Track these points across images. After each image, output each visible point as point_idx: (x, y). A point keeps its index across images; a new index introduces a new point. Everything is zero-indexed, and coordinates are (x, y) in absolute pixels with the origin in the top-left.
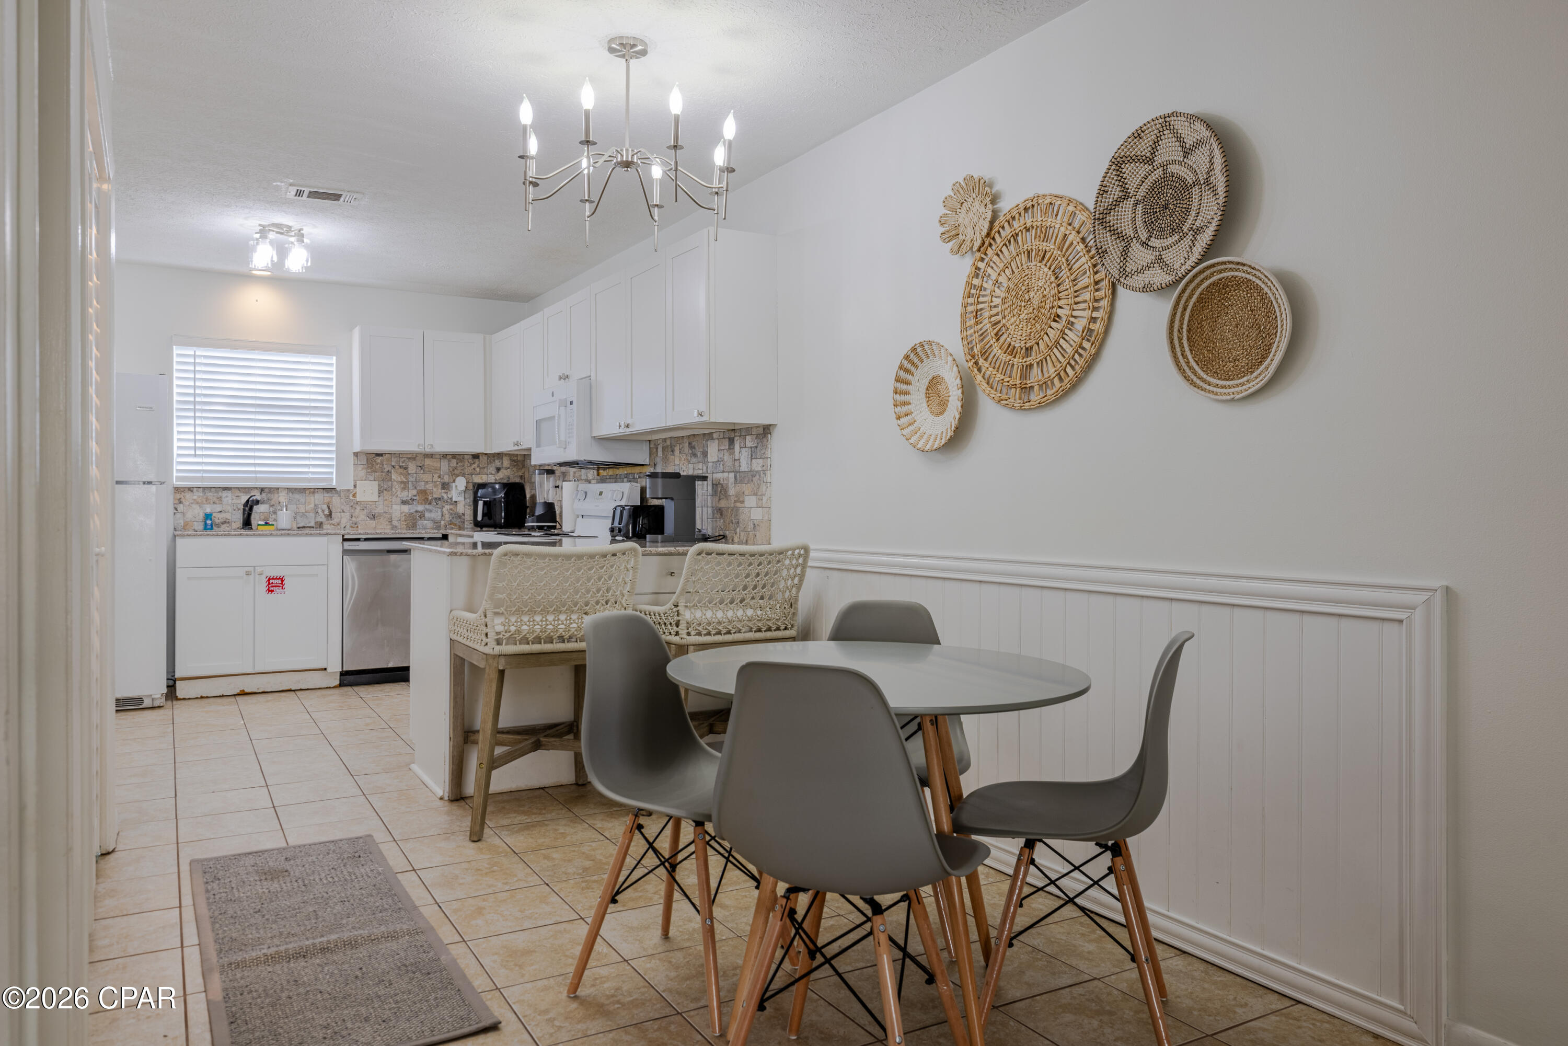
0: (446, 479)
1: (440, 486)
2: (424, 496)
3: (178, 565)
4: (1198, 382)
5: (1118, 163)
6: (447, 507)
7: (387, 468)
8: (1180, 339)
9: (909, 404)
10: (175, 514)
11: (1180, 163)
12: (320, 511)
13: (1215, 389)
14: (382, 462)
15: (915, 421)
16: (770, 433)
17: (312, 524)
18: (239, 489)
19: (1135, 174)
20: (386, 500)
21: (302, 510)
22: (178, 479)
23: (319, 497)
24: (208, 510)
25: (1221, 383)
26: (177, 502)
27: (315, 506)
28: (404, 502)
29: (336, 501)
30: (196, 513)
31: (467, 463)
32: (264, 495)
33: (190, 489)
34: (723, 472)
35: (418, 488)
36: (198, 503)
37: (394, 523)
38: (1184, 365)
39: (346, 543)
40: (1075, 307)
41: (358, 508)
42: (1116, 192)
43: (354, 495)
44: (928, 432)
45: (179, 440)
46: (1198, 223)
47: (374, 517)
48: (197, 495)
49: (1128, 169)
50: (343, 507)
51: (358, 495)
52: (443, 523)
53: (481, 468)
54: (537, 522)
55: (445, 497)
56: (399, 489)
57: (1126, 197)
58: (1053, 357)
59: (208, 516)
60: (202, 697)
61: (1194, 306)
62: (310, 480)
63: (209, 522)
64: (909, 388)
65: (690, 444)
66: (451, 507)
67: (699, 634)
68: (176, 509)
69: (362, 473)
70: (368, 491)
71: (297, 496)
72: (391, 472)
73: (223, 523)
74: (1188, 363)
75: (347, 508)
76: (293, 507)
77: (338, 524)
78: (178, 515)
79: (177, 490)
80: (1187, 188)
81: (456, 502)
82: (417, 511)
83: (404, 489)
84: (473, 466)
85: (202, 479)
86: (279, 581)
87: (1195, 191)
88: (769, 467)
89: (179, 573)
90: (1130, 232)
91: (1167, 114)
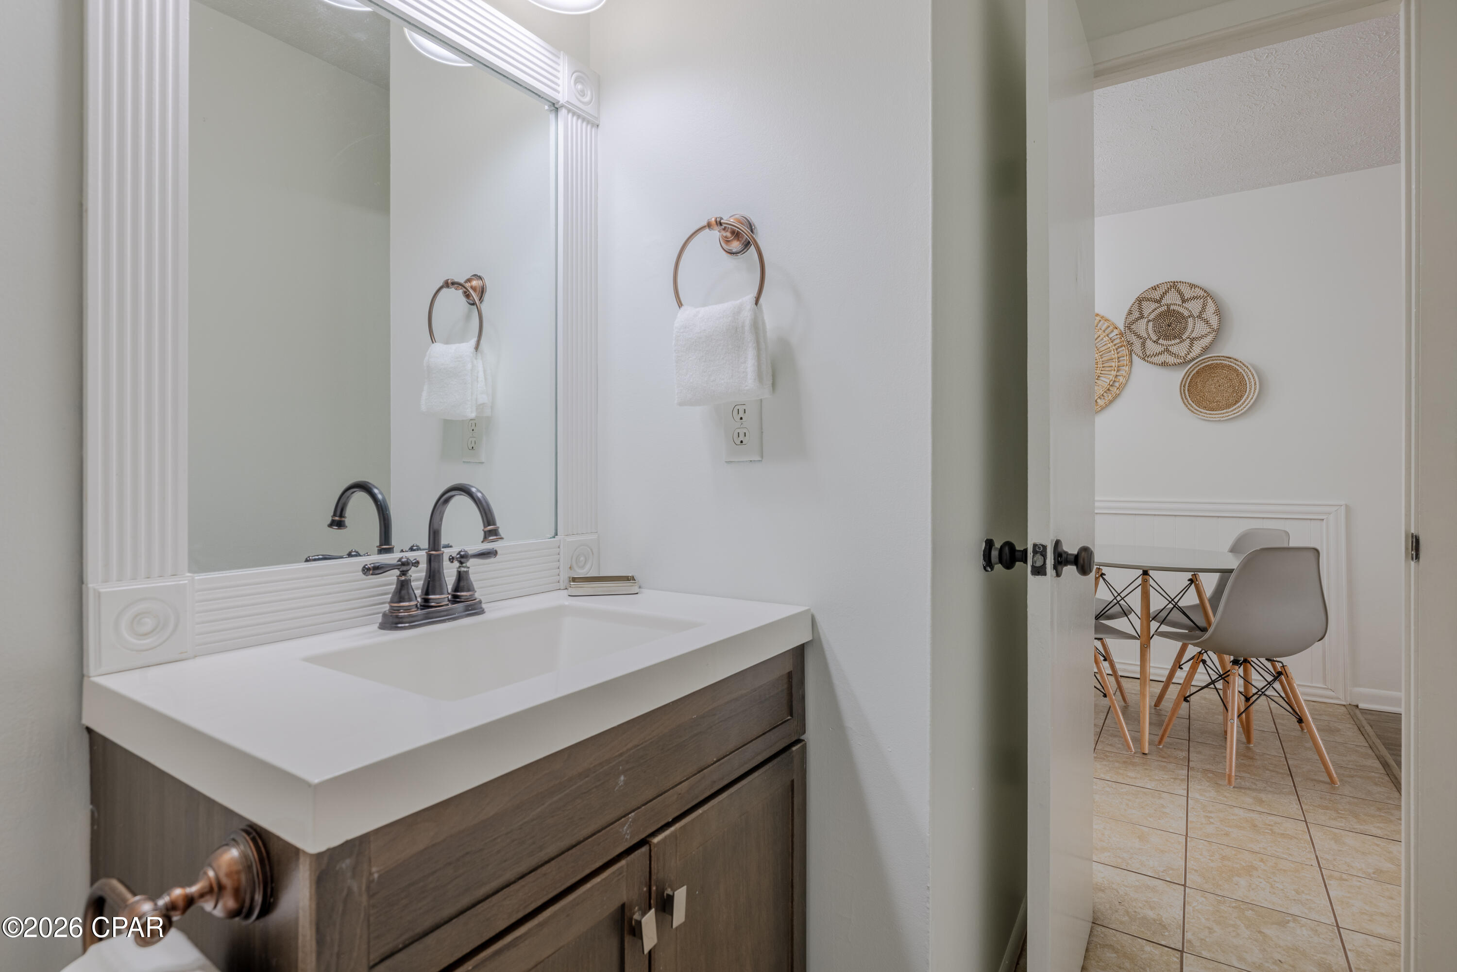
4: (1195, 411)
5: (1140, 301)
8: (1186, 392)
11: (1179, 305)
13: (1205, 415)
19: (1148, 307)
25: (1208, 412)
38: (1188, 404)
40: (1103, 369)
42: (1137, 315)
46: (1193, 335)
49: (1145, 304)
57: (1142, 317)
61: (1194, 375)
74: (1188, 401)
80: (1183, 317)
87: (1190, 320)
90: (1145, 335)
91: (1175, 280)
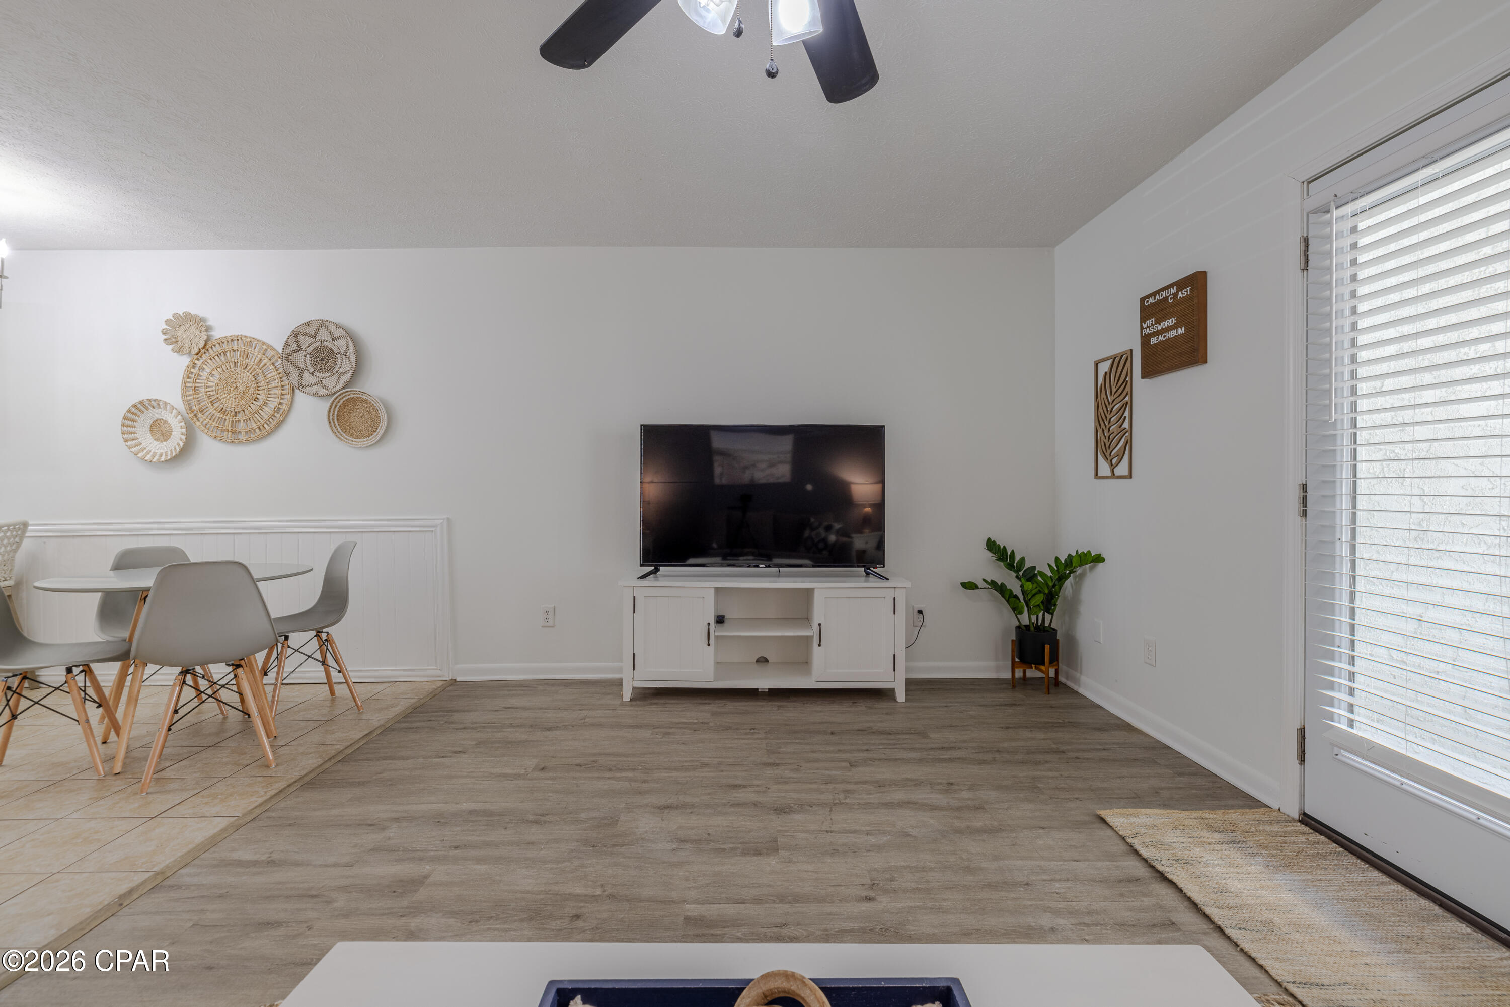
4: (343, 438)
5: (296, 334)
8: (333, 419)
9: (135, 433)
11: (330, 342)
13: (351, 442)
15: (141, 444)
19: (305, 341)
25: (354, 440)
38: (336, 431)
40: (269, 396)
42: (294, 347)
44: (154, 451)
46: (341, 371)
49: (301, 338)
57: (300, 350)
58: (255, 418)
61: (340, 406)
64: (135, 424)
74: (337, 430)
80: (333, 353)
87: (339, 356)
90: (303, 367)
91: (324, 319)
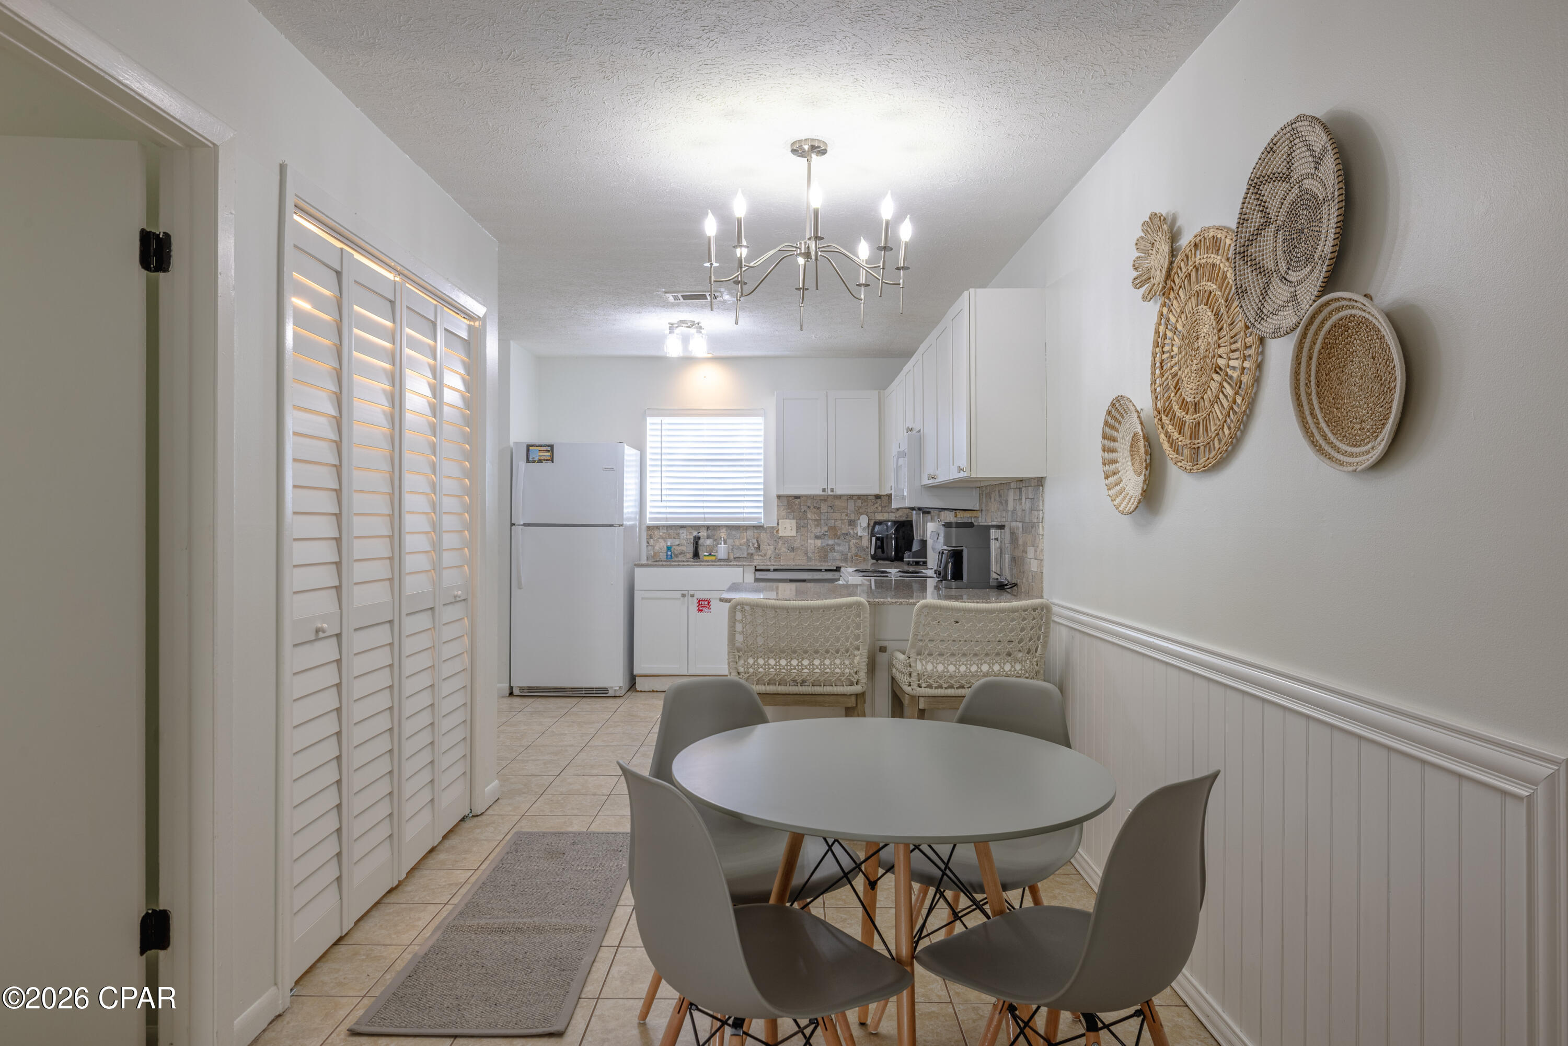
0: (852, 517)
1: (847, 524)
2: (834, 532)
3: (636, 588)
4: (1326, 448)
5: (1256, 185)
6: (854, 541)
7: (803, 508)
8: (1309, 395)
9: (1116, 462)
10: (647, 546)
11: (1311, 177)
12: (751, 544)
13: (1344, 459)
14: (799, 503)
15: (1122, 481)
16: (1042, 486)
17: (745, 555)
18: (691, 527)
19: (1274, 193)
20: (803, 535)
21: (738, 543)
22: (651, 519)
23: (750, 533)
24: (669, 544)
25: (1349, 449)
26: (649, 537)
27: (747, 540)
28: (817, 537)
29: (763, 536)
30: (661, 545)
31: (870, 503)
32: (709, 531)
33: (658, 527)
34: (1016, 521)
35: (829, 525)
36: (663, 538)
37: (810, 555)
38: (1312, 426)
39: (757, 573)
40: (1231, 356)
41: (781, 542)
42: (1257, 219)
43: (777, 532)
44: (1131, 493)
45: (652, 489)
47: (792, 549)
48: (662, 532)
49: (1267, 189)
50: (768, 541)
51: (780, 531)
52: (849, 555)
53: (882, 507)
54: (913, 558)
55: (852, 532)
56: (813, 526)
57: (1267, 224)
58: (1214, 413)
59: (669, 548)
60: (653, 691)
62: (744, 519)
63: (669, 553)
64: (1116, 445)
65: (999, 491)
66: (857, 541)
67: (930, 686)
68: (648, 543)
69: (784, 513)
70: (788, 528)
71: (734, 532)
72: (806, 512)
73: (681, 553)
74: (1318, 424)
75: (772, 542)
76: (730, 541)
77: (765, 555)
78: (650, 548)
79: (649, 528)
80: (1319, 205)
81: (861, 537)
82: (828, 545)
83: (817, 526)
84: (876, 505)
85: (667, 519)
86: (707, 603)
87: (1325, 209)
88: (1041, 520)
89: (637, 594)
90: (1270, 265)
